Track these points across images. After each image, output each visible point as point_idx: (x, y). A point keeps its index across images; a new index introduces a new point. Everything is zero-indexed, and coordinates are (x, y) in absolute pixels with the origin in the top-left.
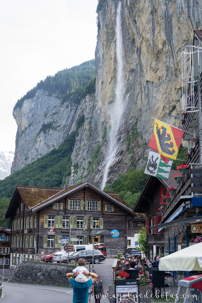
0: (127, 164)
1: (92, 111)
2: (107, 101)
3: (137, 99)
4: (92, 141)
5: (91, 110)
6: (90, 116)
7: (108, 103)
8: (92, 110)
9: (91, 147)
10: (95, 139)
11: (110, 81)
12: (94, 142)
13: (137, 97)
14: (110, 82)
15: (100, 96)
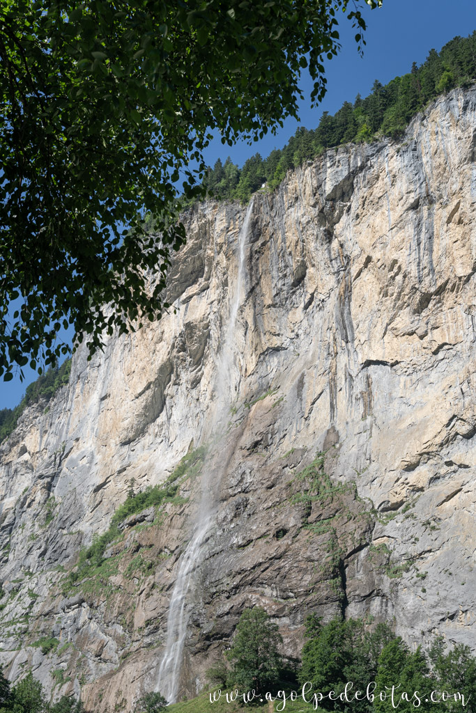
0: (313, 561)
1: (58, 461)
2: (117, 439)
3: (311, 410)
4: (60, 528)
5: (56, 458)
6: (51, 471)
7: (118, 443)
8: (58, 459)
9: (54, 544)
10: (68, 524)
11: (140, 390)
12: (65, 532)
13: (313, 403)
14: (140, 394)
15: (89, 428)
